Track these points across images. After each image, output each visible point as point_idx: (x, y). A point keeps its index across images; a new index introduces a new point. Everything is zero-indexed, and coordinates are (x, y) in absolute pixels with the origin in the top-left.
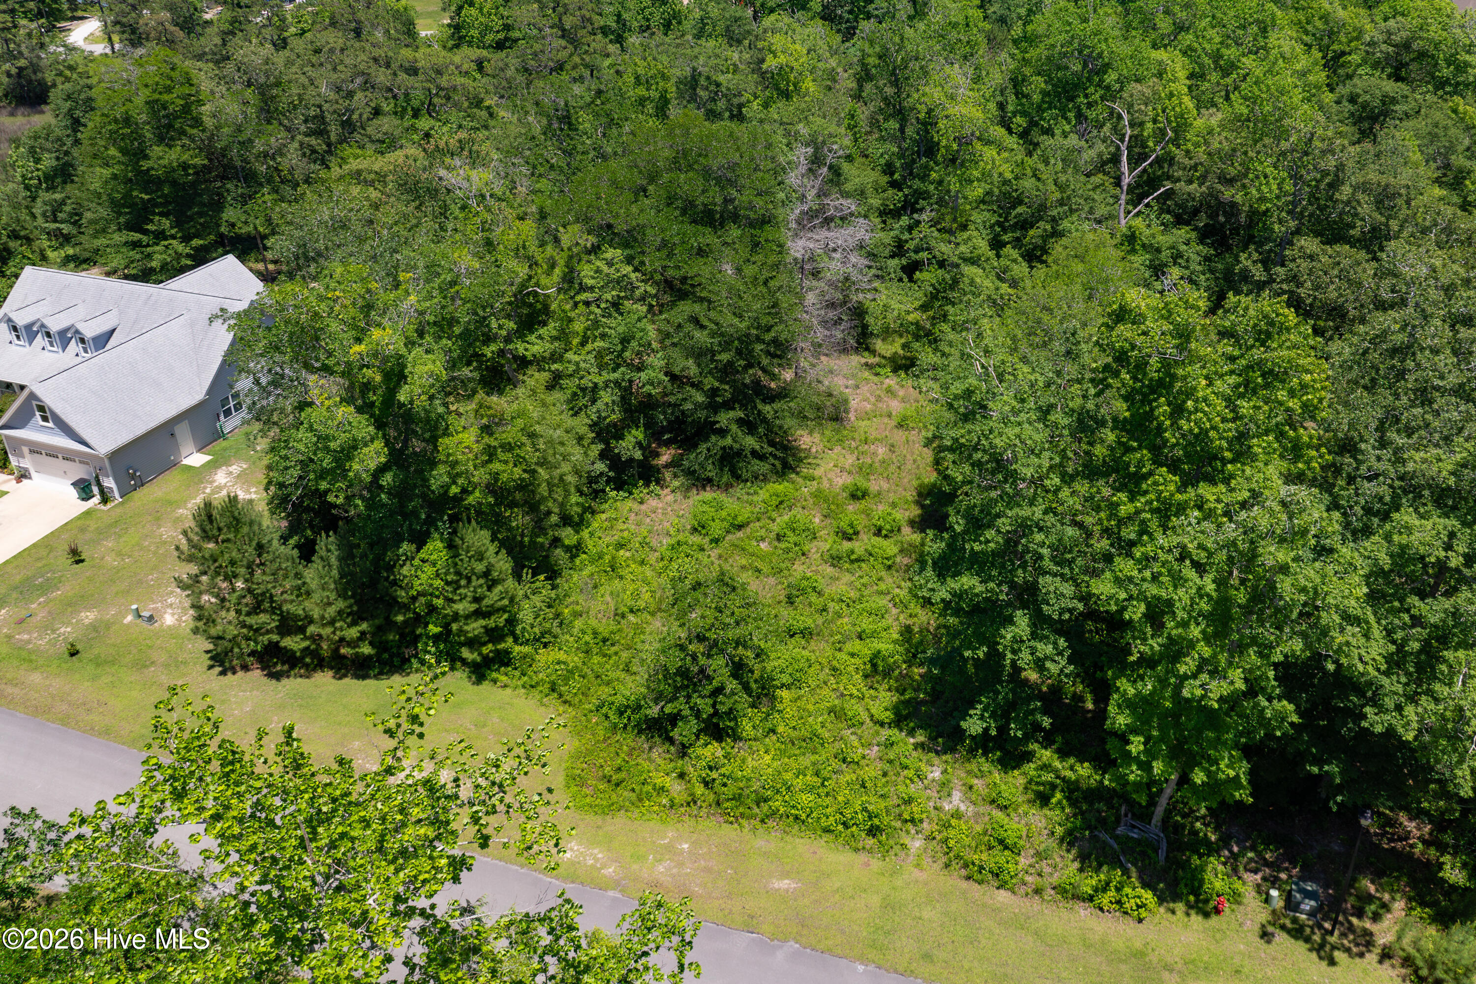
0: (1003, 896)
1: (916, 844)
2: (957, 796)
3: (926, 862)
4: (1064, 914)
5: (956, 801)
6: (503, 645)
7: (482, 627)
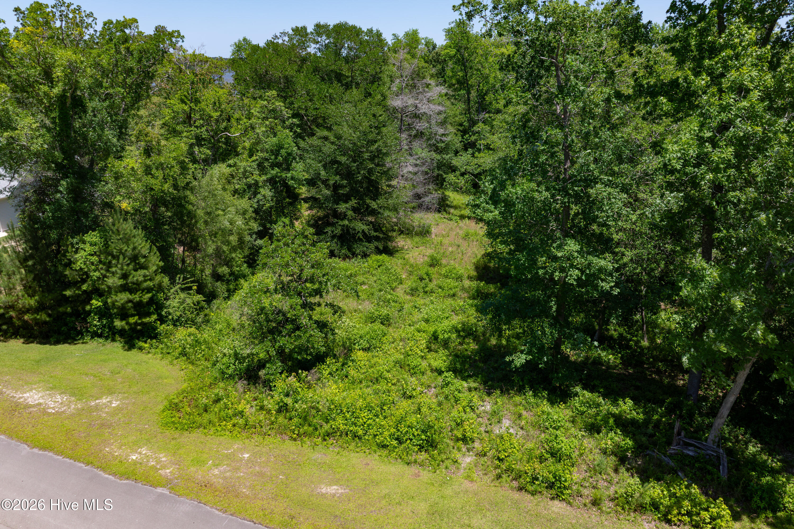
1: (467, 460)
3: (476, 474)
5: (506, 426)
6: (148, 319)
7: (130, 301)
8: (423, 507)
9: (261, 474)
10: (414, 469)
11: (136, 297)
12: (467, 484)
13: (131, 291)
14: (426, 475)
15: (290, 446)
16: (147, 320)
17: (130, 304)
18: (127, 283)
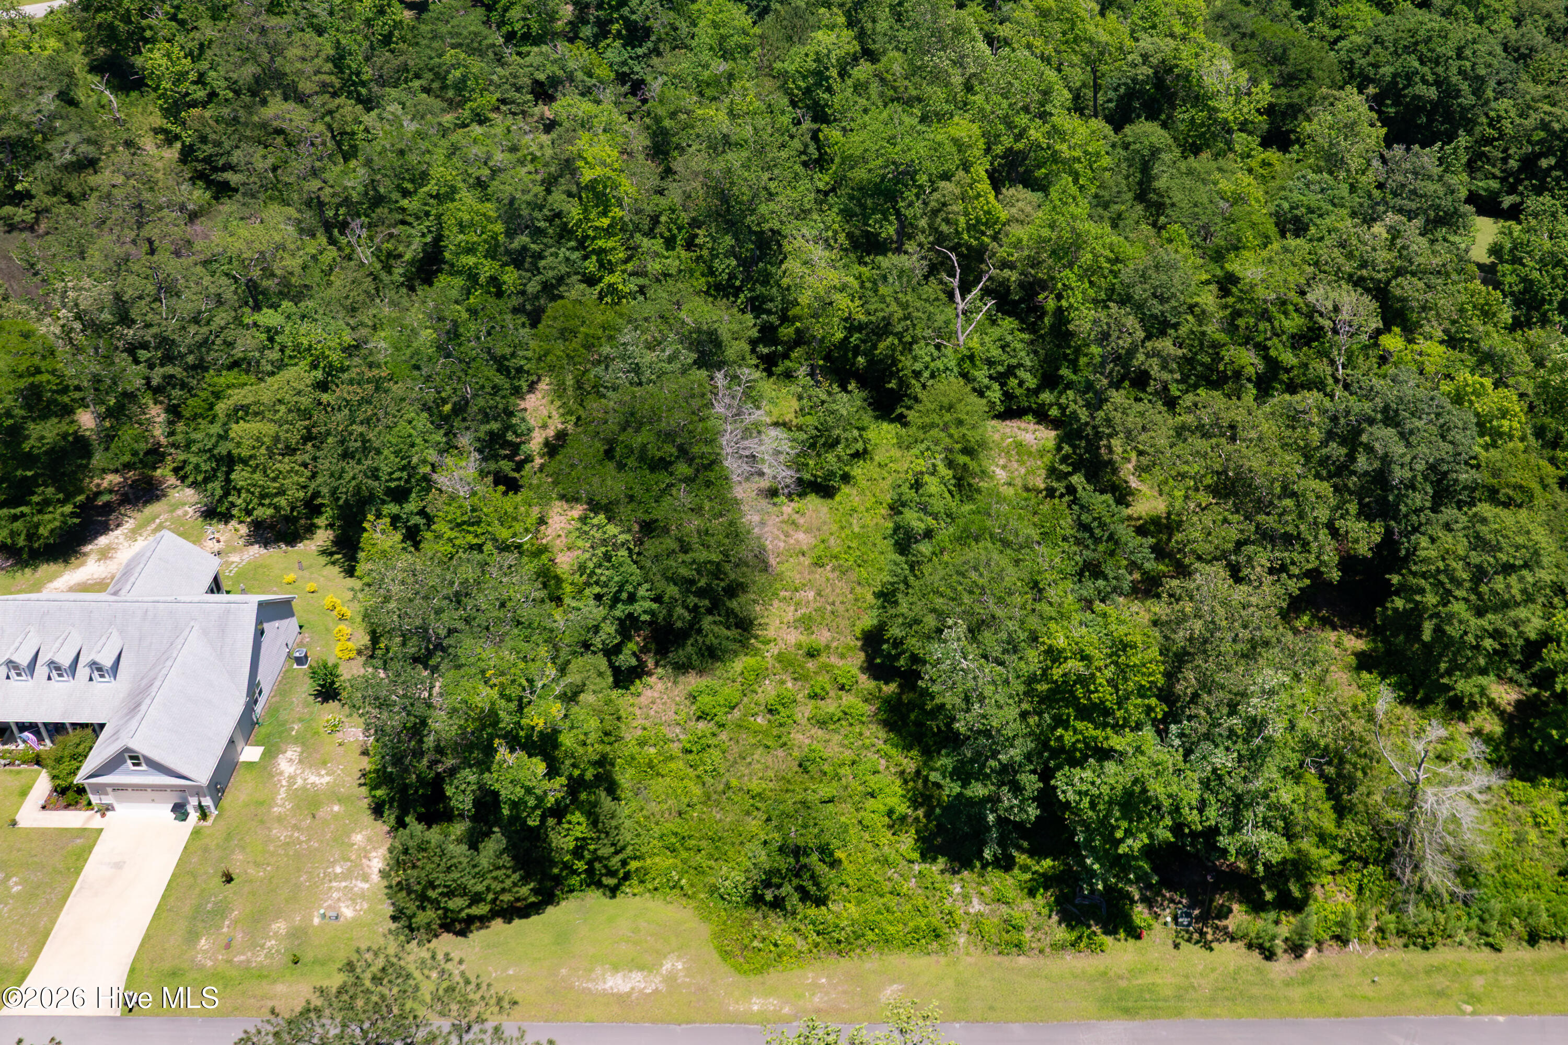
0: (1023, 958)
1: (962, 940)
2: (975, 901)
3: (972, 949)
4: (1059, 961)
5: (976, 906)
8: (950, 983)
9: (844, 992)
10: (934, 958)
12: (969, 959)
14: (943, 960)
15: (844, 962)
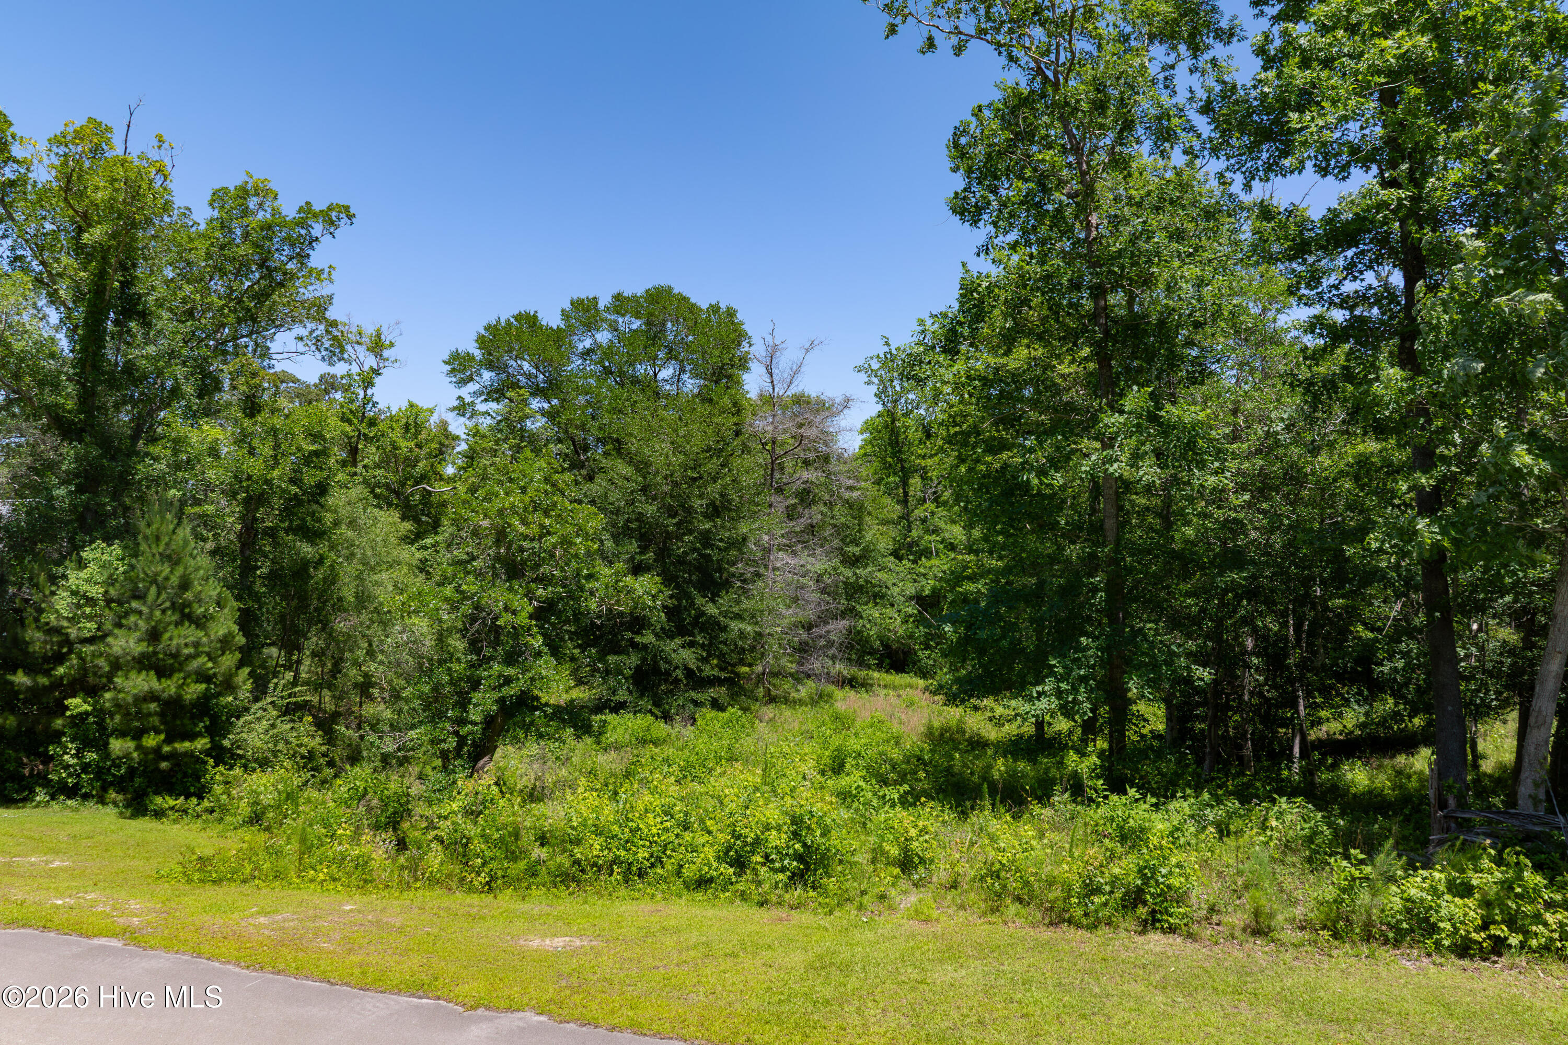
0: (1155, 940)
6: (187, 744)
7: (152, 696)
8: (796, 959)
11: (169, 687)
12: (913, 925)
13: (163, 673)
14: (806, 918)
16: (184, 746)
17: (153, 706)
18: (155, 653)
